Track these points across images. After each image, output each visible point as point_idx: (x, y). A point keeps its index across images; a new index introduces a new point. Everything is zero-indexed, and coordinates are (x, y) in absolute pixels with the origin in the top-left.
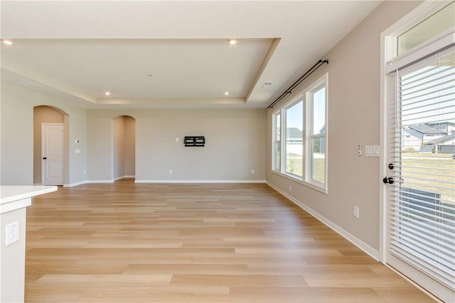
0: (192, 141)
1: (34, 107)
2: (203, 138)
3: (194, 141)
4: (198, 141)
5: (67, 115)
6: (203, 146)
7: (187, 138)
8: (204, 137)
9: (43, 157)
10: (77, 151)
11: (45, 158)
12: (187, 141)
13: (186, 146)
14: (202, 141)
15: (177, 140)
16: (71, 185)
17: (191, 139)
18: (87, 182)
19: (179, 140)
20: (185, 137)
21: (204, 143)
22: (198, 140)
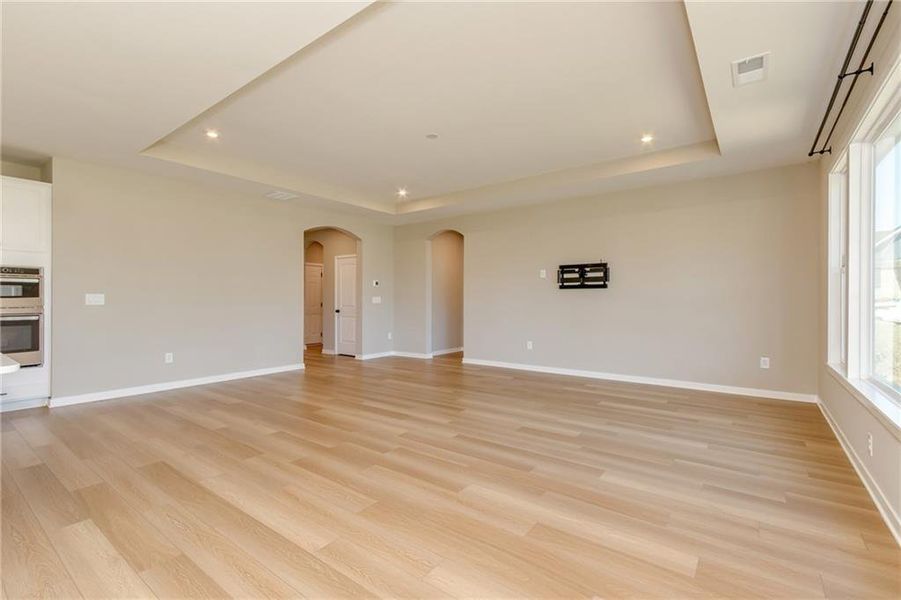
0: (577, 276)
1: (305, 233)
2: (603, 267)
3: (583, 276)
4: (590, 275)
5: (360, 240)
6: (605, 286)
7: (564, 269)
8: (605, 265)
9: (336, 309)
10: (377, 300)
11: (338, 311)
12: (566, 276)
13: (562, 287)
14: (601, 274)
15: (543, 274)
16: (365, 357)
17: (574, 272)
18: (393, 353)
19: (548, 275)
20: (561, 267)
21: (606, 278)
22: (591, 271)
